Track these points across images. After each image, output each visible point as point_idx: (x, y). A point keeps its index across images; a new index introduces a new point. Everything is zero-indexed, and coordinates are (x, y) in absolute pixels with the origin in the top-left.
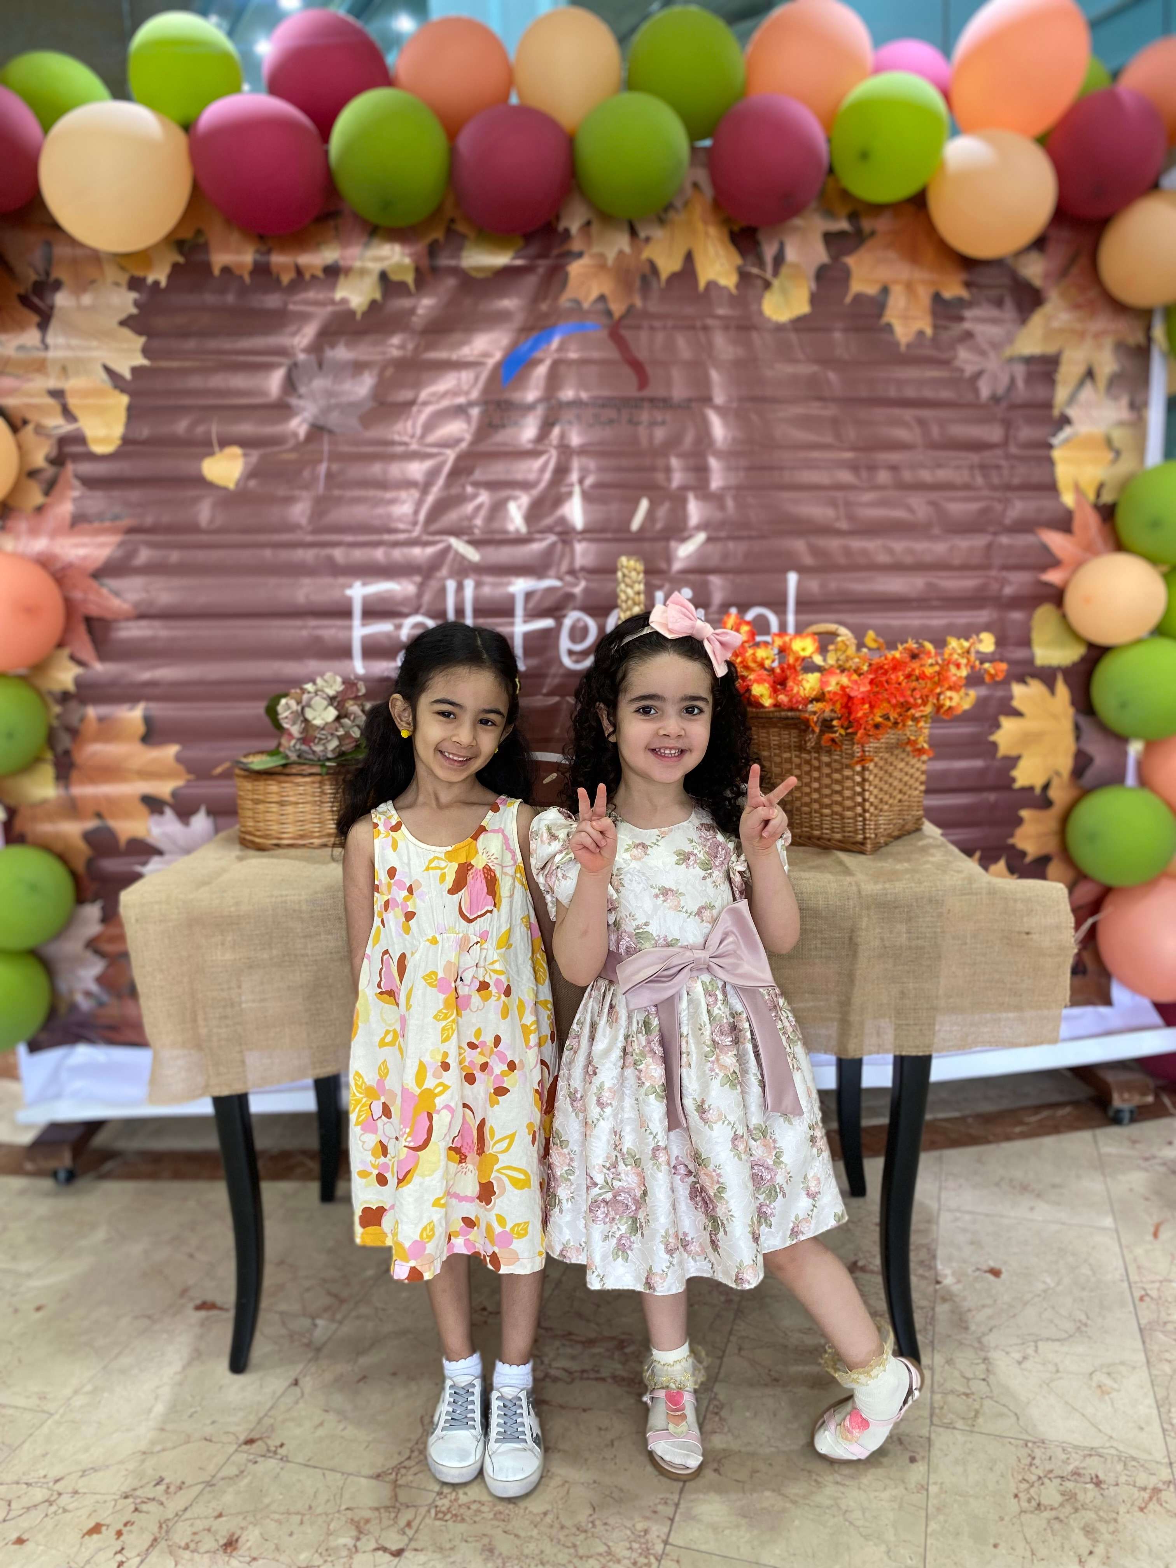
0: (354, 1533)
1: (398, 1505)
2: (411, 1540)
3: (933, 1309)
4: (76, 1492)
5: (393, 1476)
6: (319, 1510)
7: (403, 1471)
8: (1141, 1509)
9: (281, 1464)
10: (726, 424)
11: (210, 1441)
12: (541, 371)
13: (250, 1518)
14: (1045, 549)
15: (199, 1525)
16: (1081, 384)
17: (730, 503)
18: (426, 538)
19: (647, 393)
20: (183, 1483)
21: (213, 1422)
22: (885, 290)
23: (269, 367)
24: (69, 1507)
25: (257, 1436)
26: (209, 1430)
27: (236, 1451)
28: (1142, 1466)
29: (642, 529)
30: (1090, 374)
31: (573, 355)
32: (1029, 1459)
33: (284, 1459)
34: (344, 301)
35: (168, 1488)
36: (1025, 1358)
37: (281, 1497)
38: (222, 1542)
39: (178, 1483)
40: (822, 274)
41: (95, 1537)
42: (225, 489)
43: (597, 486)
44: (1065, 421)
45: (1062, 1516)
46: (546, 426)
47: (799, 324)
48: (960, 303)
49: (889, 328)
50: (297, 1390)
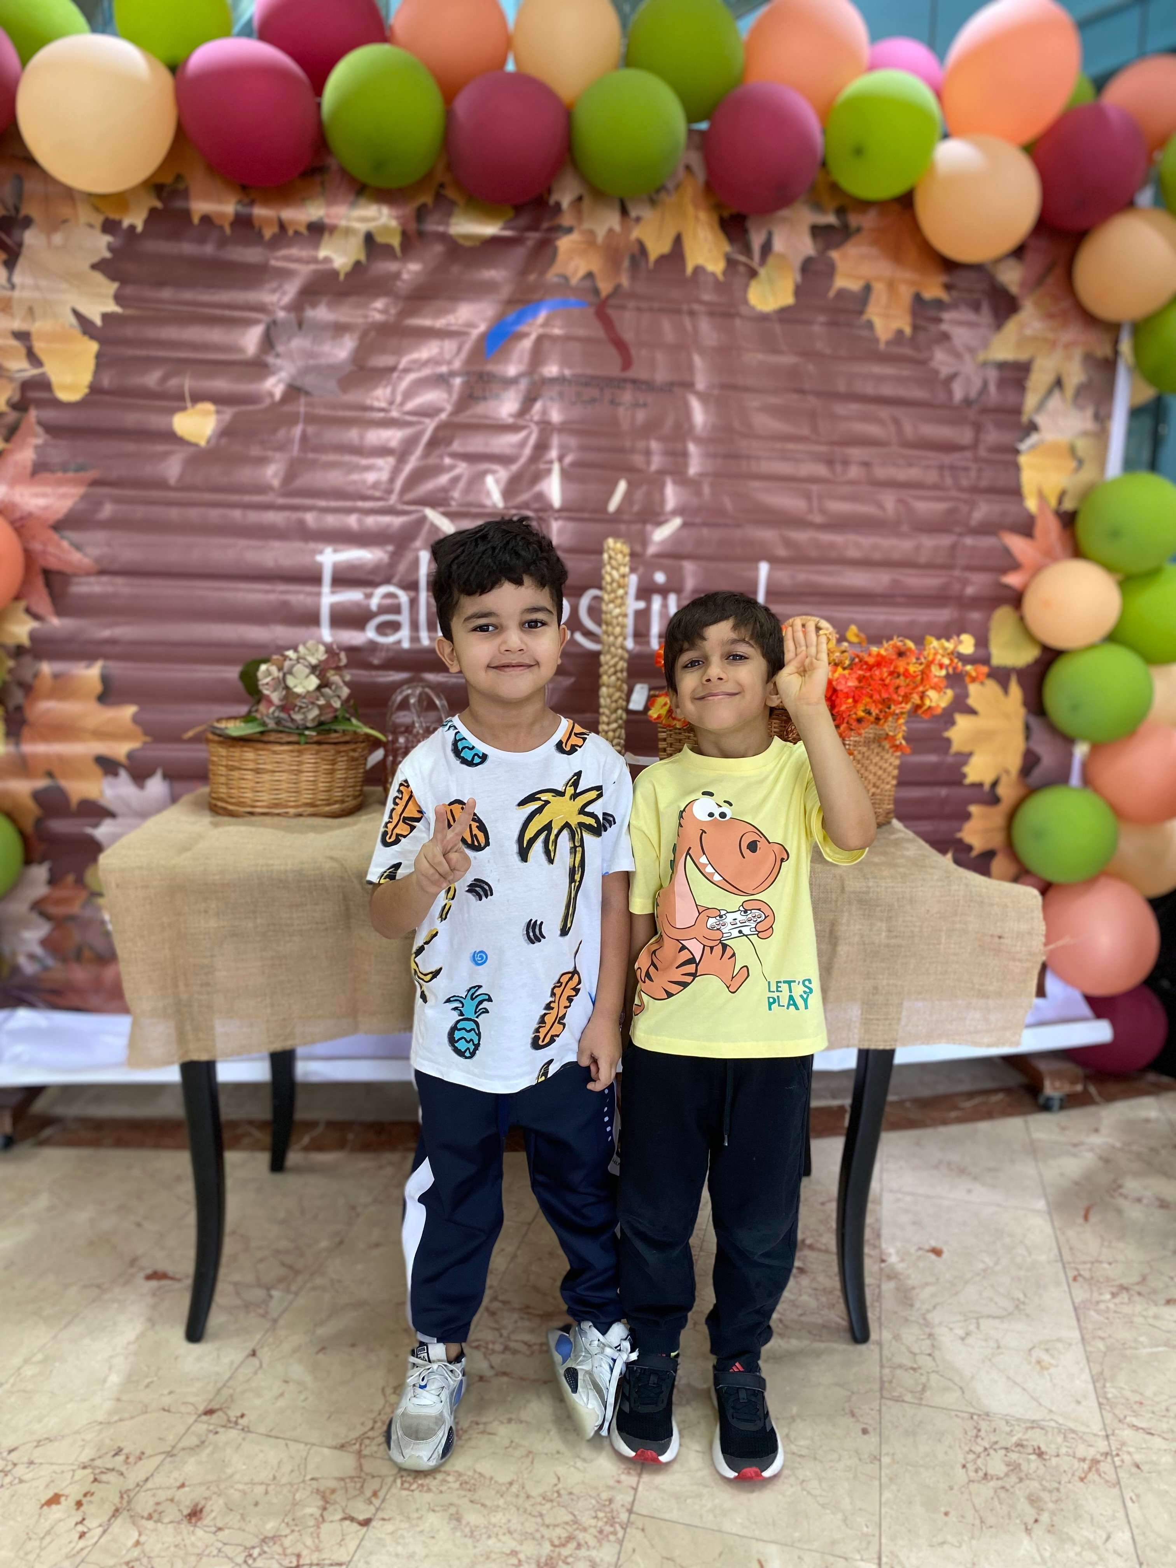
0: (321, 1503)
1: (363, 1475)
2: (377, 1509)
3: (879, 1286)
4: (31, 1463)
5: (357, 1447)
6: (284, 1481)
7: (367, 1442)
8: (1082, 1480)
9: (243, 1435)
10: (706, 411)
11: (169, 1411)
12: (527, 344)
13: (214, 1488)
14: (1007, 552)
15: (162, 1495)
16: (1049, 393)
17: (706, 490)
18: (400, 507)
19: (631, 374)
20: (143, 1453)
21: (170, 1393)
22: (867, 289)
23: (249, 323)
24: (26, 1477)
25: (216, 1407)
26: (167, 1401)
27: (196, 1421)
28: (1081, 1438)
29: (619, 510)
30: (1058, 383)
31: (557, 331)
32: (975, 1431)
33: (245, 1430)
34: (327, 260)
35: (127, 1458)
36: (968, 1334)
37: (244, 1467)
38: (186, 1512)
39: (138, 1453)
40: (807, 267)
41: (54, 1507)
42: (196, 445)
43: (574, 464)
44: (1033, 427)
45: (1008, 1487)
46: (529, 400)
47: (783, 314)
48: (939, 304)
49: (870, 325)
50: (255, 1361)
